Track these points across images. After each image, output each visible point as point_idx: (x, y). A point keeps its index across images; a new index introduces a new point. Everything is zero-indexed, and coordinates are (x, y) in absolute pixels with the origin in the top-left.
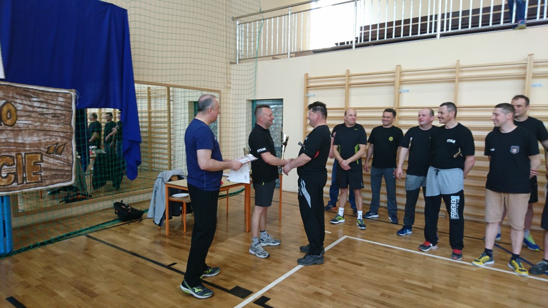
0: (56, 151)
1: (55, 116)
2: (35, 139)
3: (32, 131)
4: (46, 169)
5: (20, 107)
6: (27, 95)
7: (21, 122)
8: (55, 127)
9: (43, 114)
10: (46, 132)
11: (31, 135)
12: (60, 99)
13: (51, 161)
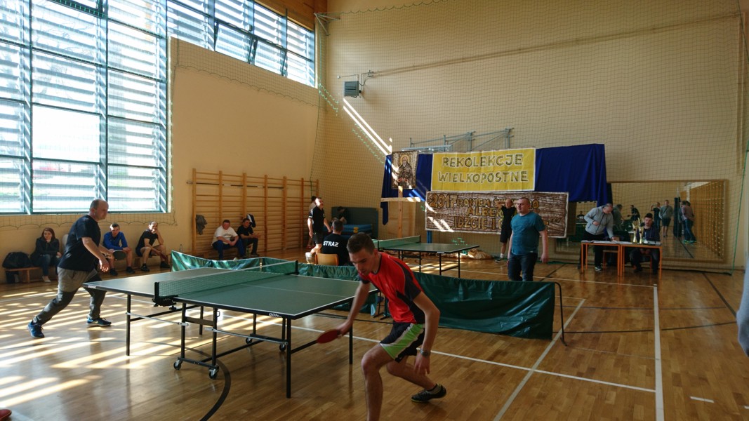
0: (556, 221)
1: (557, 205)
2: (546, 215)
3: (544, 212)
4: (550, 229)
5: (540, 201)
6: (544, 196)
7: (541, 208)
8: (557, 210)
9: (551, 204)
10: (552, 212)
11: (544, 213)
12: (561, 197)
13: (553, 225)
